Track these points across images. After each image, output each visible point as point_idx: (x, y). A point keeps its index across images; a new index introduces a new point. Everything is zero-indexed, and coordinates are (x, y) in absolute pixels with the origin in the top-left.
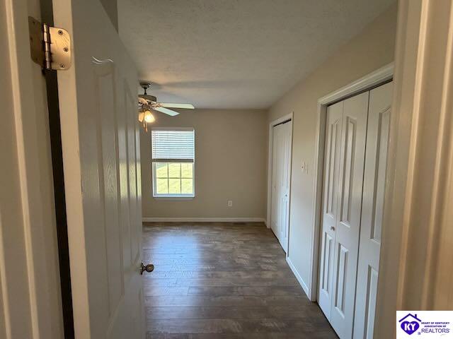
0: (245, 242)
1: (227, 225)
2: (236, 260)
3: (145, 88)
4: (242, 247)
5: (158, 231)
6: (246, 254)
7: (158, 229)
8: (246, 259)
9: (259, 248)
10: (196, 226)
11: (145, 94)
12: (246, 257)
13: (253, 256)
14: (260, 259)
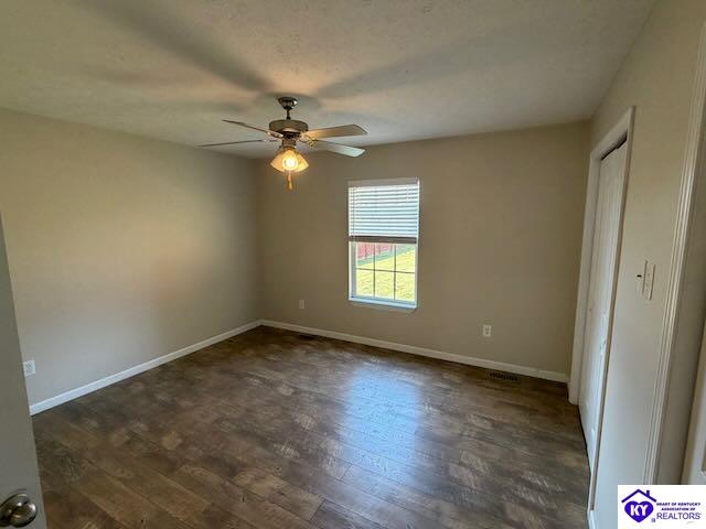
0: (495, 425)
1: (473, 374)
2: (453, 467)
3: (288, 108)
4: (482, 436)
5: (344, 362)
6: (483, 458)
7: (348, 355)
8: (475, 472)
9: (523, 451)
10: (412, 364)
11: (288, 118)
12: (480, 465)
13: (497, 470)
14: (511, 482)
